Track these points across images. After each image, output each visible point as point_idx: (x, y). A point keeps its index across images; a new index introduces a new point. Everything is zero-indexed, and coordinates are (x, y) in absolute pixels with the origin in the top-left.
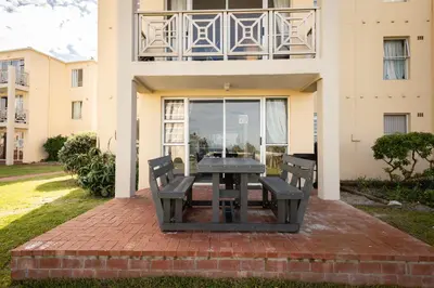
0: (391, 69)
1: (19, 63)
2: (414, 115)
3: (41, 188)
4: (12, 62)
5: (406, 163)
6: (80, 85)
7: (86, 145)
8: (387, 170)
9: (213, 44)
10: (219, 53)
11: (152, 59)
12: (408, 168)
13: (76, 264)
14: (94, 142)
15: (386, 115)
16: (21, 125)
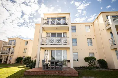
0: (89, 44)
1: (15, 41)
2: (95, 53)
3: (18, 68)
4: (13, 40)
5: (91, 63)
6: (27, 45)
7: (28, 59)
8: (88, 64)
9: (53, 42)
10: (54, 43)
11: (43, 44)
12: (91, 64)
13: (32, 73)
14: (30, 58)
15: (89, 53)
16: (12, 54)
